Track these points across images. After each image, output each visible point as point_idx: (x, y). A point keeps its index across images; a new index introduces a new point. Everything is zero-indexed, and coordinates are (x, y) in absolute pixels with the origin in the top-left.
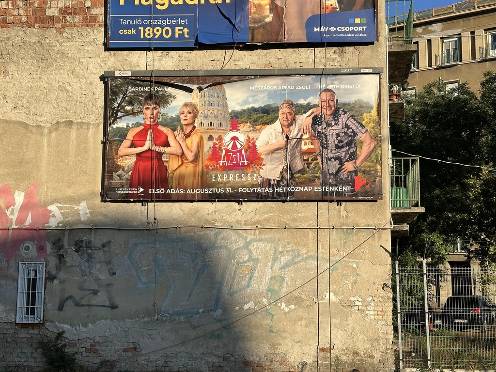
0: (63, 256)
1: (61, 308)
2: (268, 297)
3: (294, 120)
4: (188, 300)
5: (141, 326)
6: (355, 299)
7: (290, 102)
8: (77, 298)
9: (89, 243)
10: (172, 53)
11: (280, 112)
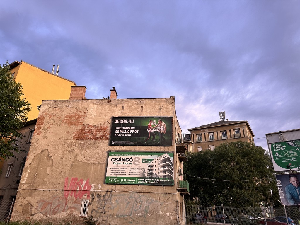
0: (93, 198)
1: (92, 212)
2: (145, 212)
4: (124, 212)
5: (112, 219)
6: (167, 213)
8: (96, 210)
9: (100, 195)
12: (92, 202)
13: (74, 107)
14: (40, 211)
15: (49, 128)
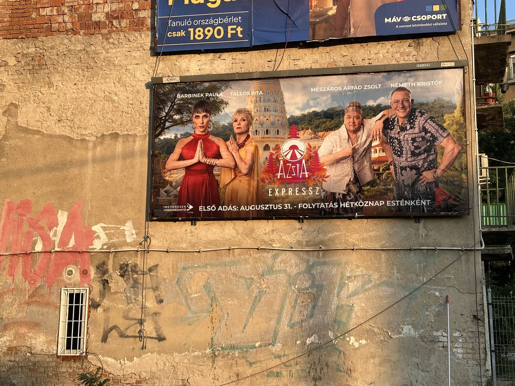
0: (107, 281)
1: (104, 339)
2: (334, 329)
3: (362, 124)
4: (243, 331)
5: (191, 360)
6: (439, 334)
7: (357, 104)
8: (122, 329)
9: (135, 267)
10: (225, 55)
11: (346, 116)
12: (102, 295)
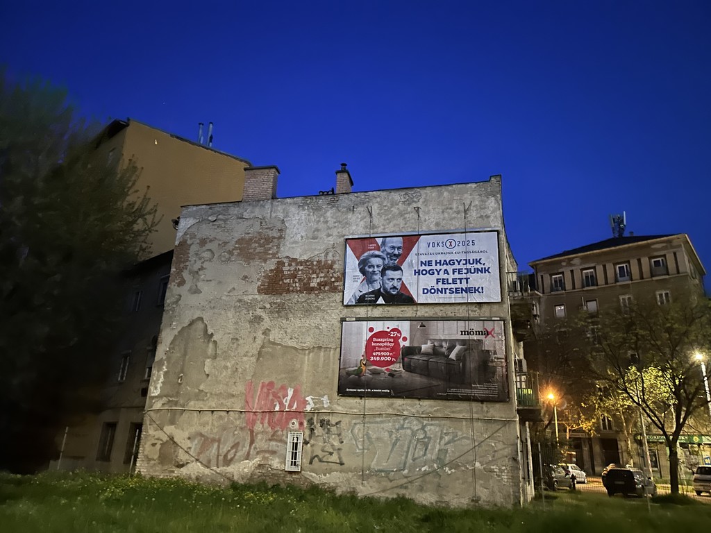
0: (313, 429)
1: (311, 463)
2: (437, 463)
4: (387, 462)
5: (358, 477)
6: (494, 467)
8: (321, 457)
9: (328, 422)
12: (310, 437)
13: (255, 217)
14: (197, 457)
15: (202, 269)
